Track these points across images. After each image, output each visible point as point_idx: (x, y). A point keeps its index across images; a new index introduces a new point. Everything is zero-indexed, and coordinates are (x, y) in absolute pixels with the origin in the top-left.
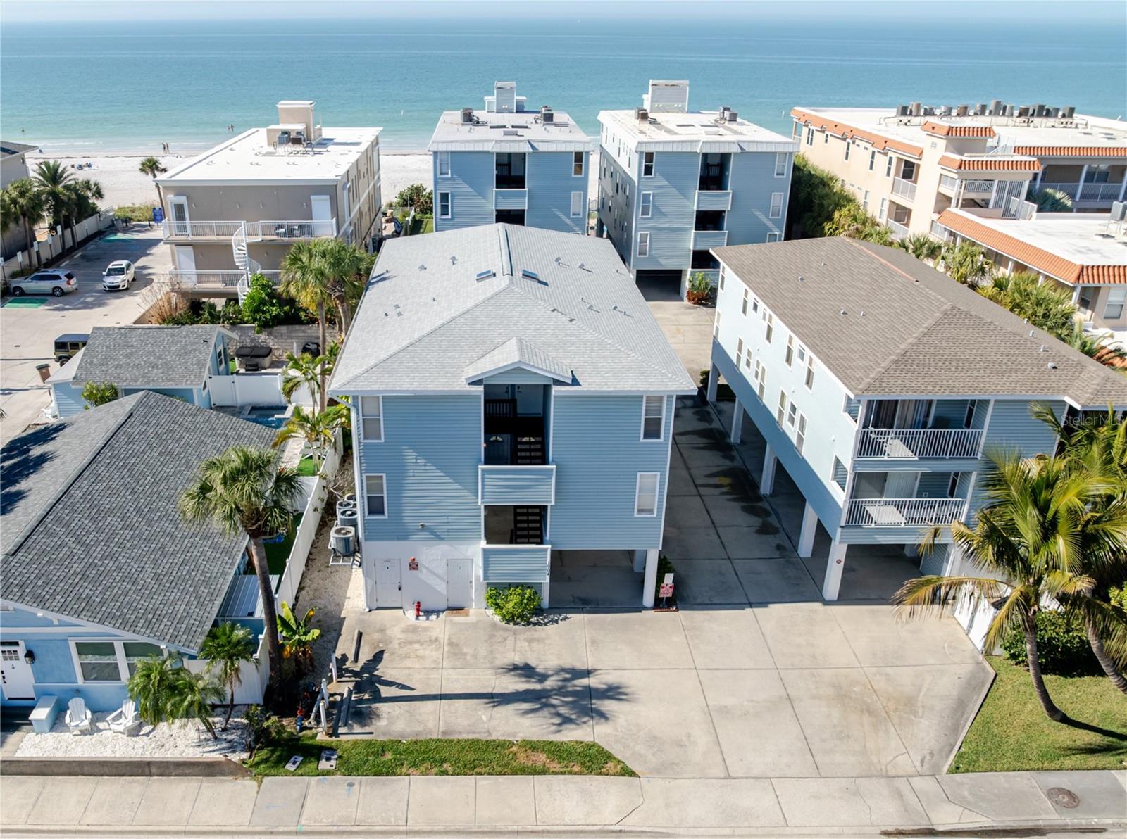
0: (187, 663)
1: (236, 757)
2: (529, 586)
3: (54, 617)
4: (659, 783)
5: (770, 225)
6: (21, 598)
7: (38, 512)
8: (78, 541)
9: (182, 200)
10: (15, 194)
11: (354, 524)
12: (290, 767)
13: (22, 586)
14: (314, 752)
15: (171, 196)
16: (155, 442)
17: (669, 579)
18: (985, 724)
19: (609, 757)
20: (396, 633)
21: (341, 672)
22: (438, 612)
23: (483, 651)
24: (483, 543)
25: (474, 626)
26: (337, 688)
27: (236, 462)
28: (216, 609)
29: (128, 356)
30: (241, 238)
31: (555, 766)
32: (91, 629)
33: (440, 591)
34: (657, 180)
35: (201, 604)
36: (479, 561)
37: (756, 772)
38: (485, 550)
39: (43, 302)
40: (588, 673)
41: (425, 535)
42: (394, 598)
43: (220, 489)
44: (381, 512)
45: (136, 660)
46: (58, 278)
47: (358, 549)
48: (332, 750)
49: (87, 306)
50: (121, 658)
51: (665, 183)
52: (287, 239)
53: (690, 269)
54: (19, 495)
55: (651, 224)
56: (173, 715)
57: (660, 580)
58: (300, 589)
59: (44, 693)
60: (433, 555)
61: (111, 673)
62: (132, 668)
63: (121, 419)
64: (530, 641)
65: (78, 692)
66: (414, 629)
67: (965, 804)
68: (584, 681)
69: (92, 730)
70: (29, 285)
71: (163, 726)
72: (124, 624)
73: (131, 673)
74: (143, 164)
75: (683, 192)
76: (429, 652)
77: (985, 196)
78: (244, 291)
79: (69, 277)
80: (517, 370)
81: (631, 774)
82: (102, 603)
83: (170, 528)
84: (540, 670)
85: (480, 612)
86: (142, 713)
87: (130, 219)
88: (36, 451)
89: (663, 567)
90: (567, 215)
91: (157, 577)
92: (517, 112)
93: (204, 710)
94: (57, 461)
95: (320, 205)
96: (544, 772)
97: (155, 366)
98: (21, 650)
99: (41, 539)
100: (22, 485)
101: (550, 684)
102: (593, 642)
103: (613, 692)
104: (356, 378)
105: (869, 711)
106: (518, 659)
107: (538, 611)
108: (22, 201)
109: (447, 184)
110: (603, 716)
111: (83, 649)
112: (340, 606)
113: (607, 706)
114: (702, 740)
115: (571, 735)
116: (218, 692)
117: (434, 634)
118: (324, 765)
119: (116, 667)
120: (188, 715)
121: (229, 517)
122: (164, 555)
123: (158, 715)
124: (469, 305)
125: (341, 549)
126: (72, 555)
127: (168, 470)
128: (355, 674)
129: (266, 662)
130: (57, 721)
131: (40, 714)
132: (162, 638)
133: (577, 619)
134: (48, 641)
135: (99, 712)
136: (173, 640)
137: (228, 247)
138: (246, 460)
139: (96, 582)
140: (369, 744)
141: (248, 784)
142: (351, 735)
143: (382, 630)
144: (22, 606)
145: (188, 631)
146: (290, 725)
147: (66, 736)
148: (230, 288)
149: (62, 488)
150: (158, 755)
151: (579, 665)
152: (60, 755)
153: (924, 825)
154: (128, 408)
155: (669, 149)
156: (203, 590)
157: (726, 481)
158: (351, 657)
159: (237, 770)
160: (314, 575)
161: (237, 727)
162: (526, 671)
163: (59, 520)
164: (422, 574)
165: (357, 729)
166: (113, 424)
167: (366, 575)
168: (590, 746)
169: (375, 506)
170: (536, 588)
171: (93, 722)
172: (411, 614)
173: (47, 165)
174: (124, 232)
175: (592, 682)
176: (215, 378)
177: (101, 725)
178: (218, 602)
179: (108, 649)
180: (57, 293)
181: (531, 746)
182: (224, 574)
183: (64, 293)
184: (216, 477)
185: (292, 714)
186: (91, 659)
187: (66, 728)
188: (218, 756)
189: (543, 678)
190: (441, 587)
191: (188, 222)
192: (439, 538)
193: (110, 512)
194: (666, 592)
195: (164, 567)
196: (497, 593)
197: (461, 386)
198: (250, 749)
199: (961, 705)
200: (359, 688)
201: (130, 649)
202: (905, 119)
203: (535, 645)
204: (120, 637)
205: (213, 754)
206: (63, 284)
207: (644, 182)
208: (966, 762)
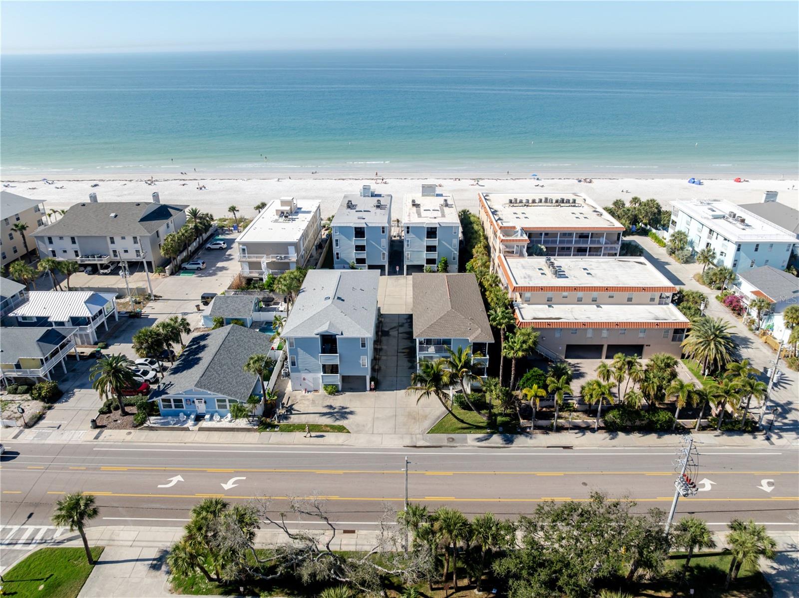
0: (244, 405)
1: (255, 427)
2: (334, 385)
3: (212, 393)
4: (355, 435)
5: (453, 250)
6: (205, 389)
7: (206, 365)
8: (217, 373)
9: (245, 247)
10: (184, 232)
11: (288, 368)
12: (268, 430)
13: (204, 385)
14: (274, 426)
15: (241, 246)
16: (236, 342)
17: (373, 383)
18: (442, 423)
19: (345, 428)
20: (299, 397)
21: (283, 407)
22: (311, 392)
23: (320, 402)
24: (322, 374)
25: (320, 395)
26: (282, 411)
27: (256, 358)
28: (251, 391)
29: (227, 307)
30: (265, 260)
31: (331, 430)
32: (221, 396)
33: (311, 386)
34: (411, 235)
35: (247, 390)
36: (321, 378)
37: (380, 432)
38: (322, 376)
39: (194, 273)
40: (346, 408)
41: (306, 371)
42: (299, 387)
43: (252, 364)
44: (295, 365)
45: (231, 404)
46: (199, 264)
47: (289, 375)
48: (278, 426)
49: (210, 275)
50: (228, 404)
51: (414, 236)
52: (280, 261)
53: (425, 265)
54: (200, 359)
55: (411, 250)
56: (240, 417)
57: (370, 383)
58: (275, 384)
59: (207, 412)
60: (309, 376)
61: (225, 407)
62: (230, 406)
63: (227, 334)
64: (333, 400)
65: (216, 412)
66: (304, 396)
67: (426, 440)
68: (345, 410)
69: (220, 421)
70: (188, 266)
71: (238, 420)
72: (229, 395)
73: (230, 408)
74: (230, 209)
75: (422, 240)
76: (307, 402)
77: (512, 250)
78: (265, 278)
79: (203, 263)
80: (327, 332)
81: (349, 432)
82: (224, 389)
83: (240, 369)
84: (334, 406)
85: (322, 391)
86: (232, 416)
87: (224, 227)
88: (202, 343)
89: (371, 380)
90: (380, 247)
91: (237, 383)
92: (372, 196)
93: (247, 416)
94: (209, 348)
95: (292, 249)
96: (328, 432)
97: (235, 310)
98: (203, 401)
99: (207, 372)
100: (200, 355)
101: (336, 410)
102: (350, 400)
103: (351, 413)
104: (287, 333)
105: (415, 419)
106: (329, 404)
107: (338, 391)
108: (186, 234)
109: (337, 236)
110: (347, 418)
111: (218, 401)
112: (285, 390)
113: (349, 416)
114: (370, 425)
115: (338, 423)
116: (251, 412)
117: (308, 398)
118: (276, 429)
119: (226, 405)
120: (244, 417)
121: (254, 371)
122: (238, 376)
123: (237, 417)
124: (319, 310)
125: (284, 375)
126: (215, 377)
127: (239, 351)
128: (287, 408)
129: (263, 405)
130: (211, 419)
131: (207, 417)
132: (238, 398)
133: (347, 393)
134: (210, 399)
135: (222, 417)
136: (241, 399)
137: (259, 263)
138: (258, 358)
139: (222, 384)
140: (287, 425)
141: (258, 433)
142: (283, 423)
143: (295, 396)
144: (205, 391)
145: (244, 396)
146: (268, 420)
147: (214, 422)
148: (260, 276)
149: (212, 358)
150: (237, 427)
151: (345, 406)
152: (212, 426)
153: (414, 445)
154: (228, 330)
155: (414, 225)
156: (248, 386)
157: (407, 351)
158: (286, 404)
159: (255, 430)
160: (279, 380)
161: (256, 420)
162: (331, 407)
163: (212, 367)
164: (306, 381)
165: (285, 421)
166: (224, 335)
167: (292, 381)
168: (341, 426)
169: (293, 364)
170: (337, 386)
171: (220, 419)
172: (304, 392)
173: (192, 209)
174: (222, 234)
175: (347, 410)
176: (255, 313)
177: (222, 420)
178: (252, 389)
179: (224, 401)
180: (199, 269)
181: (327, 426)
182: (254, 382)
183: (201, 269)
184: (251, 362)
185: (269, 417)
186: (219, 403)
187: (214, 421)
188: (251, 427)
189: (335, 408)
190: (312, 385)
191: (246, 255)
192: (310, 372)
193: (224, 365)
194: (373, 387)
195: (239, 380)
196: (326, 387)
197: (313, 335)
198: (258, 425)
199: (439, 417)
200: (287, 411)
201: (230, 401)
202: (512, 205)
203: (335, 401)
204: (227, 398)
205: (249, 426)
206: (201, 266)
207: (407, 236)
208: (432, 431)
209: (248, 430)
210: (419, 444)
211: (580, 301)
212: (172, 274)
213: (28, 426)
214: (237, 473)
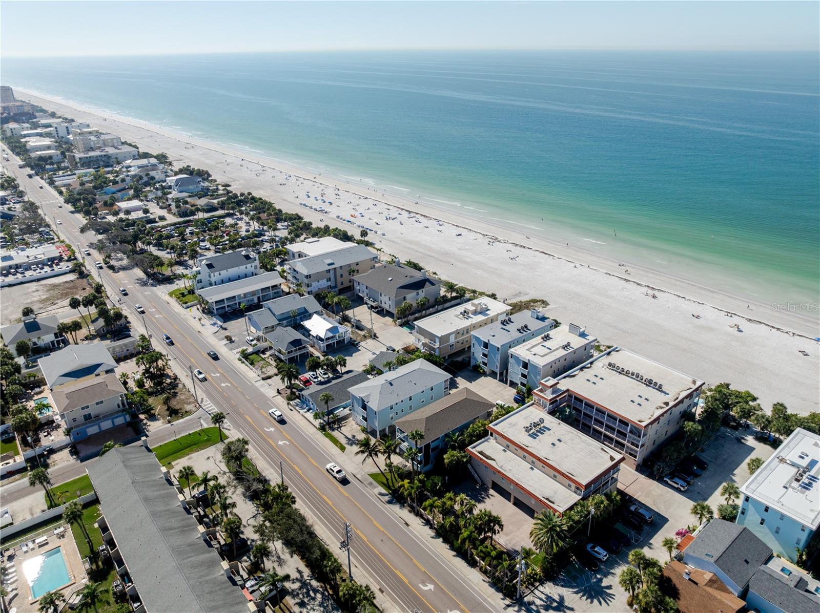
12: (322, 431)
14: (325, 431)
31: (340, 447)
34: (513, 360)
51: (515, 362)
53: (519, 385)
84: (355, 437)
90: (496, 359)
101: (353, 439)
106: (355, 435)
118: (324, 433)
128: (339, 426)
140: (330, 433)
141: (317, 430)
146: (326, 427)
152: (308, 417)
155: (515, 355)
158: (341, 424)
159: (317, 428)
162: (353, 436)
165: (331, 431)
181: (341, 444)
188: (318, 426)
200: (337, 428)
208: (370, 475)
209: (315, 427)
210: (357, 476)
211: (524, 458)
212: (401, 325)
213: (263, 379)
214: (289, 441)
